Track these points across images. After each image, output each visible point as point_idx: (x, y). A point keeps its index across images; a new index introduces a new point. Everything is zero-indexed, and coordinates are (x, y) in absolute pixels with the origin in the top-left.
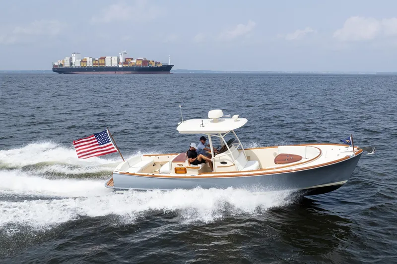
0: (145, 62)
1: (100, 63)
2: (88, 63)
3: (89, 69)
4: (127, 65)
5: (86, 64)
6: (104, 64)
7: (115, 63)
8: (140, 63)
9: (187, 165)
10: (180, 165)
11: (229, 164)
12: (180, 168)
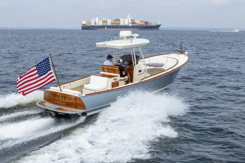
0: (146, 23)
1: (117, 23)
2: (108, 23)
3: (109, 27)
4: (135, 24)
5: (107, 24)
6: (120, 24)
7: (126, 23)
8: (143, 23)
9: (119, 78)
10: (115, 79)
11: (142, 72)
12: (115, 82)
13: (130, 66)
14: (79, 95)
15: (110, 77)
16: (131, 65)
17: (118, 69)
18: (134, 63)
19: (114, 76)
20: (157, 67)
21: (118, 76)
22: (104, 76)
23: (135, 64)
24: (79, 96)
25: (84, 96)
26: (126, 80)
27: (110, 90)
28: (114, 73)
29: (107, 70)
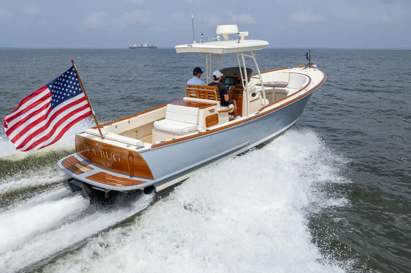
9: (218, 108)
10: (211, 111)
11: (257, 96)
12: (212, 116)
13: (236, 87)
14: (137, 149)
15: (202, 106)
16: (237, 84)
17: (217, 91)
18: (243, 80)
19: (209, 105)
20: (276, 88)
21: (216, 104)
22: (189, 104)
23: (245, 82)
24: (137, 151)
25: (148, 150)
26: (232, 111)
27: (204, 133)
28: (209, 99)
29: (196, 93)
